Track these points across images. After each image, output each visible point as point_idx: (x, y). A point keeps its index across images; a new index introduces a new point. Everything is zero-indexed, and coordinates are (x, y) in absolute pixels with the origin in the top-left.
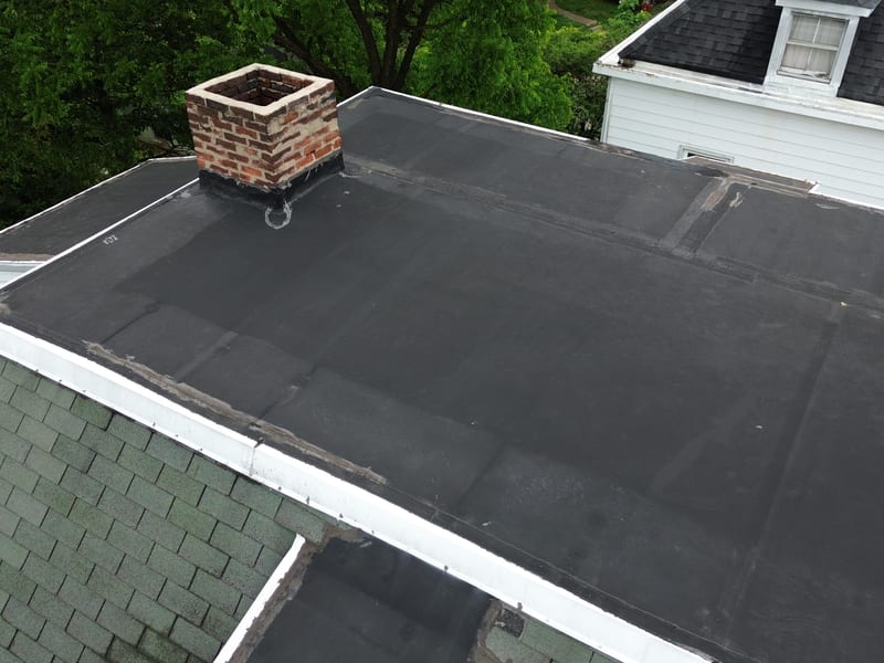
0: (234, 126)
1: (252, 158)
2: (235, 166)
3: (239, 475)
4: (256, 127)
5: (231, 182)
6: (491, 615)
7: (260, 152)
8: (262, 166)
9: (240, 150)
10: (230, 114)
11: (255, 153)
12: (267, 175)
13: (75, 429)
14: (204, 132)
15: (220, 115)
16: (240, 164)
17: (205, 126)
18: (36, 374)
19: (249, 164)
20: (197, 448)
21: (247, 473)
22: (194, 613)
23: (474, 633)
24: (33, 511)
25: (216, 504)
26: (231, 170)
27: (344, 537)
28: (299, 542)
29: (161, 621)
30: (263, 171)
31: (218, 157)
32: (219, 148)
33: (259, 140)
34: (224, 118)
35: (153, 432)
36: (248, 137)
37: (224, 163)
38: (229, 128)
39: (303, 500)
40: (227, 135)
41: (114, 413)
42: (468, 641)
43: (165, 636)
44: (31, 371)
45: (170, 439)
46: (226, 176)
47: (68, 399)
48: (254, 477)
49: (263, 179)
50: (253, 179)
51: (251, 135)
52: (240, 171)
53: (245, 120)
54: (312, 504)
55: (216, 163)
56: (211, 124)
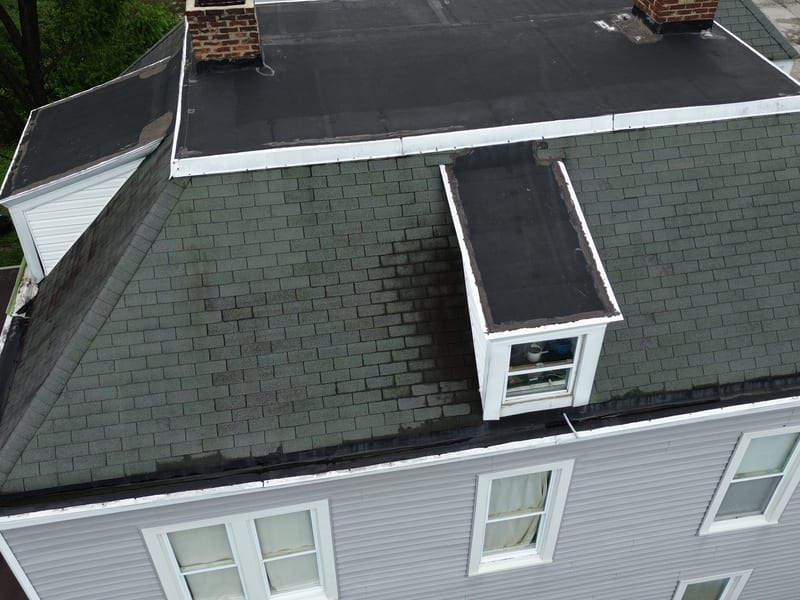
0: (228, 22)
1: (241, 39)
2: (228, 49)
3: (396, 158)
4: (247, 17)
5: (225, 61)
6: (534, 147)
7: (248, 33)
8: (250, 42)
9: (232, 36)
10: (226, 14)
11: (245, 35)
12: (253, 47)
13: (293, 185)
14: (203, 34)
15: (217, 18)
16: (231, 47)
17: (204, 29)
18: (248, 172)
19: (240, 44)
20: (368, 158)
21: (400, 155)
22: (412, 223)
23: (532, 157)
24: (296, 233)
25: (393, 176)
26: (224, 54)
27: (461, 155)
28: (443, 168)
29: (398, 236)
30: (250, 45)
31: (212, 48)
32: (215, 41)
33: (248, 25)
34: (221, 19)
35: (339, 163)
36: (238, 26)
37: (219, 50)
38: (224, 24)
39: (434, 151)
40: (222, 31)
41: (310, 166)
42: (532, 160)
43: (405, 240)
44: (243, 172)
45: (351, 162)
46: (220, 59)
47: (278, 174)
48: (406, 154)
49: (251, 50)
50: (242, 53)
51: (241, 23)
52: (232, 51)
53: (236, 16)
54: (439, 150)
55: (212, 52)
56: (209, 27)
